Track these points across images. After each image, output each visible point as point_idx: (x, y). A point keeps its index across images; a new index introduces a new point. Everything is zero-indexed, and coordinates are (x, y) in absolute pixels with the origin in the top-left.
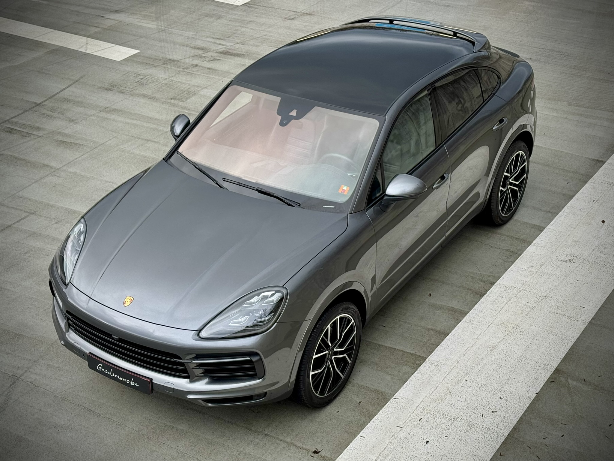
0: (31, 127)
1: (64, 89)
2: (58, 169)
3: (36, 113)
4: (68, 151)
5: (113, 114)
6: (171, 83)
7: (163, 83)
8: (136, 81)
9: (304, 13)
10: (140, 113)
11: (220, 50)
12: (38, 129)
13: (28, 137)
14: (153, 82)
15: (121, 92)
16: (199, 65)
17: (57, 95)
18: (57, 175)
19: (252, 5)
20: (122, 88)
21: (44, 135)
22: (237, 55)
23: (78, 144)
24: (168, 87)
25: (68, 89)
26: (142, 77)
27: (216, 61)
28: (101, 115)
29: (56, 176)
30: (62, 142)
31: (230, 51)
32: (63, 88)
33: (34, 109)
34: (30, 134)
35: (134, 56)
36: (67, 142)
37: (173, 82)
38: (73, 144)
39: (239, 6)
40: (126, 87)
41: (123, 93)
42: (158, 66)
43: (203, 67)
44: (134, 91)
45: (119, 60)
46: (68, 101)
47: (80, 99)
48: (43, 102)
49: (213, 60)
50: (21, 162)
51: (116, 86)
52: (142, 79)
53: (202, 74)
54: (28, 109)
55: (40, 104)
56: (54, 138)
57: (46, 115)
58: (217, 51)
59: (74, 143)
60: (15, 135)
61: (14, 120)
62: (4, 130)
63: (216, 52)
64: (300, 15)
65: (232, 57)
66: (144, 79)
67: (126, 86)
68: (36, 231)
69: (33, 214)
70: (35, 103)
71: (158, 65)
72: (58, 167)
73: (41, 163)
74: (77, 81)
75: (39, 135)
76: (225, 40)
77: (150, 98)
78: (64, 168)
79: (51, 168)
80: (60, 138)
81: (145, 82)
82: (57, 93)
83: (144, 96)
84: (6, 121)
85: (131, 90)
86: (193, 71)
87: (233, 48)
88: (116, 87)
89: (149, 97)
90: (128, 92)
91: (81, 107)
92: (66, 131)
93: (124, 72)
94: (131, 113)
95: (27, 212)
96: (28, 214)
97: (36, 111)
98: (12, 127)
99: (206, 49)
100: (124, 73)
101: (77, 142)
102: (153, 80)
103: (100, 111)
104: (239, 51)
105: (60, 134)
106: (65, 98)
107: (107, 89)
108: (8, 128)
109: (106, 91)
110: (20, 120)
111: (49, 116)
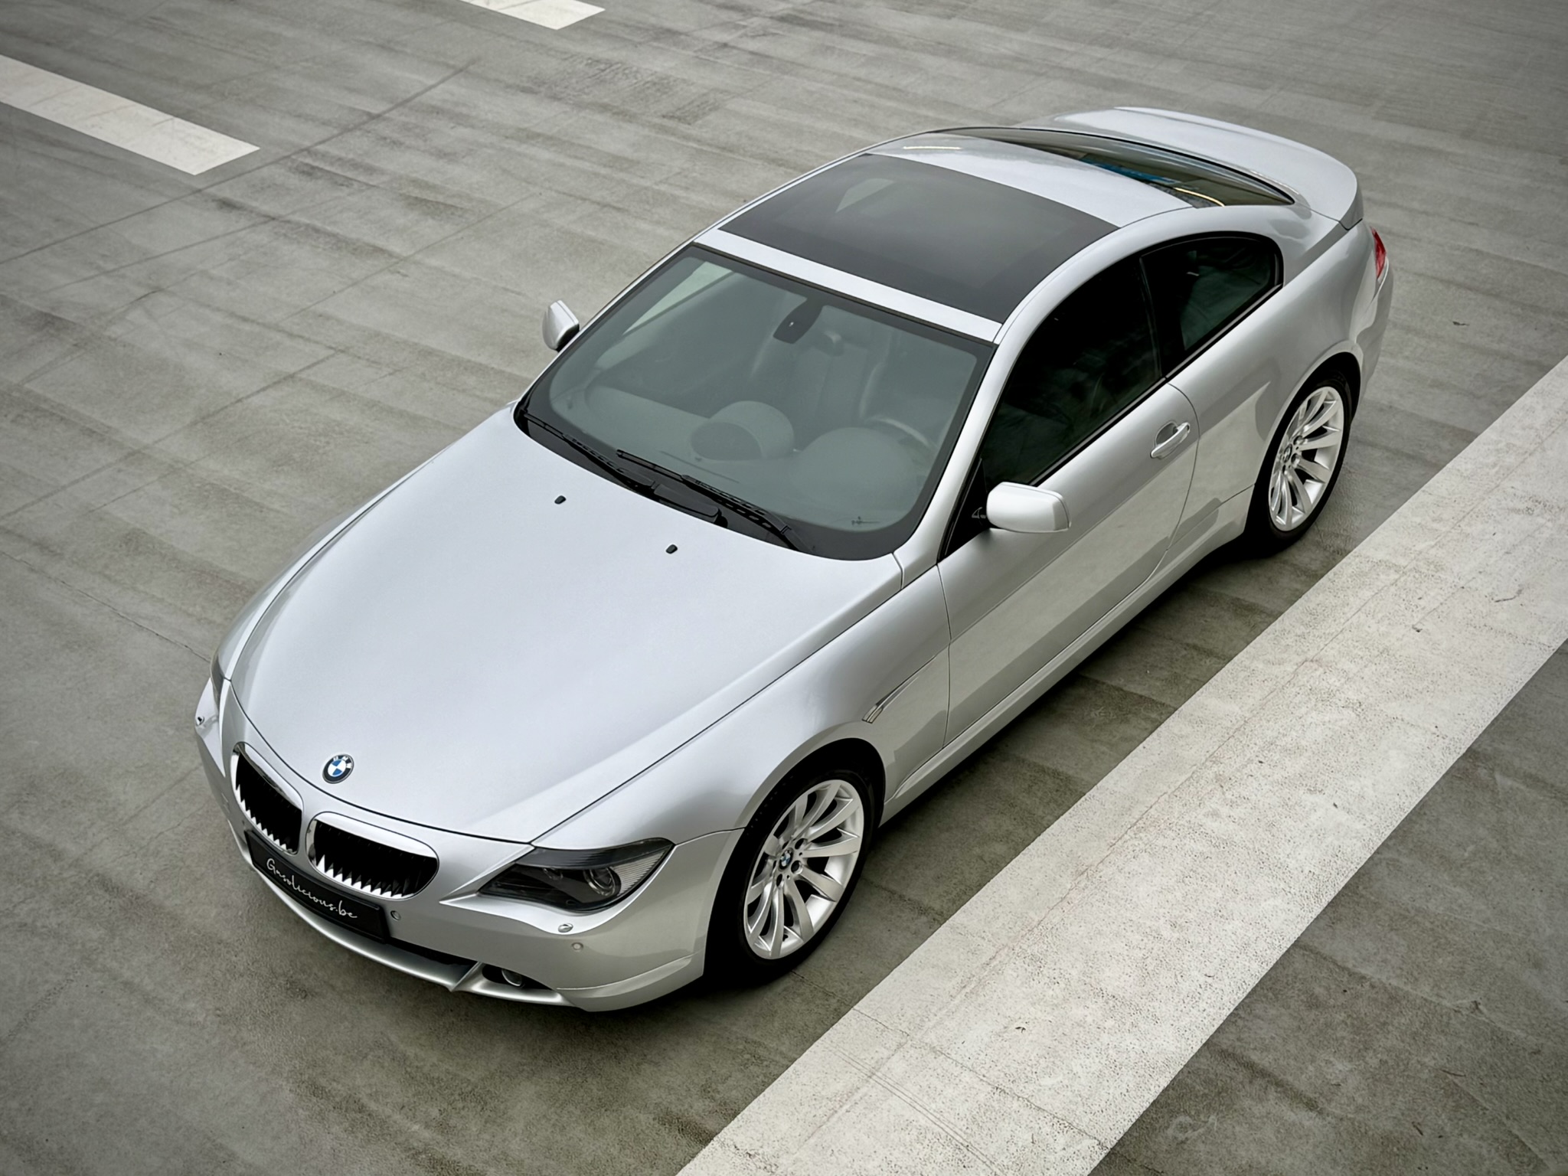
0: (355, 165)
1: (433, 86)
2: (405, 259)
3: (370, 135)
4: (430, 222)
5: (534, 145)
6: (666, 81)
7: (648, 82)
8: (591, 74)
10: (593, 146)
12: (370, 170)
13: (347, 186)
14: (627, 78)
15: (555, 98)
16: (732, 44)
17: (417, 99)
18: (402, 271)
20: (558, 88)
21: (383, 183)
23: (452, 206)
24: (658, 90)
25: (442, 86)
26: (602, 66)
28: (507, 146)
29: (399, 272)
30: (419, 201)
31: (802, 15)
32: (431, 82)
33: (365, 127)
34: (351, 179)
35: (591, 19)
36: (429, 201)
37: (672, 79)
38: (442, 207)
40: (566, 87)
41: (560, 99)
42: (640, 43)
43: (739, 49)
44: (585, 97)
45: (557, 27)
46: (438, 113)
47: (464, 110)
48: (385, 112)
50: (328, 240)
51: (544, 83)
52: (603, 71)
53: (736, 66)
54: (351, 126)
55: (378, 116)
56: (401, 192)
57: (388, 141)
59: (443, 204)
60: (320, 182)
61: (321, 148)
62: (297, 169)
66: (608, 71)
67: (567, 84)
68: (346, 389)
69: (342, 351)
70: (369, 114)
71: (642, 40)
72: (405, 255)
73: (368, 245)
74: (461, 70)
75: (371, 183)
77: (617, 114)
78: (418, 257)
79: (391, 255)
80: (416, 193)
81: (608, 77)
82: (418, 95)
83: (604, 108)
84: (302, 150)
85: (576, 94)
86: (717, 58)
87: (809, 9)
88: (546, 86)
89: (615, 110)
90: (570, 99)
91: (466, 127)
92: (430, 179)
93: (566, 53)
94: (572, 144)
95: (331, 348)
96: (332, 352)
97: (369, 132)
98: (316, 164)
100: (566, 56)
101: (450, 202)
102: (626, 75)
103: (507, 137)
105: (415, 182)
106: (433, 107)
107: (525, 90)
108: (307, 165)
109: (521, 94)
110: (333, 150)
111: (395, 143)
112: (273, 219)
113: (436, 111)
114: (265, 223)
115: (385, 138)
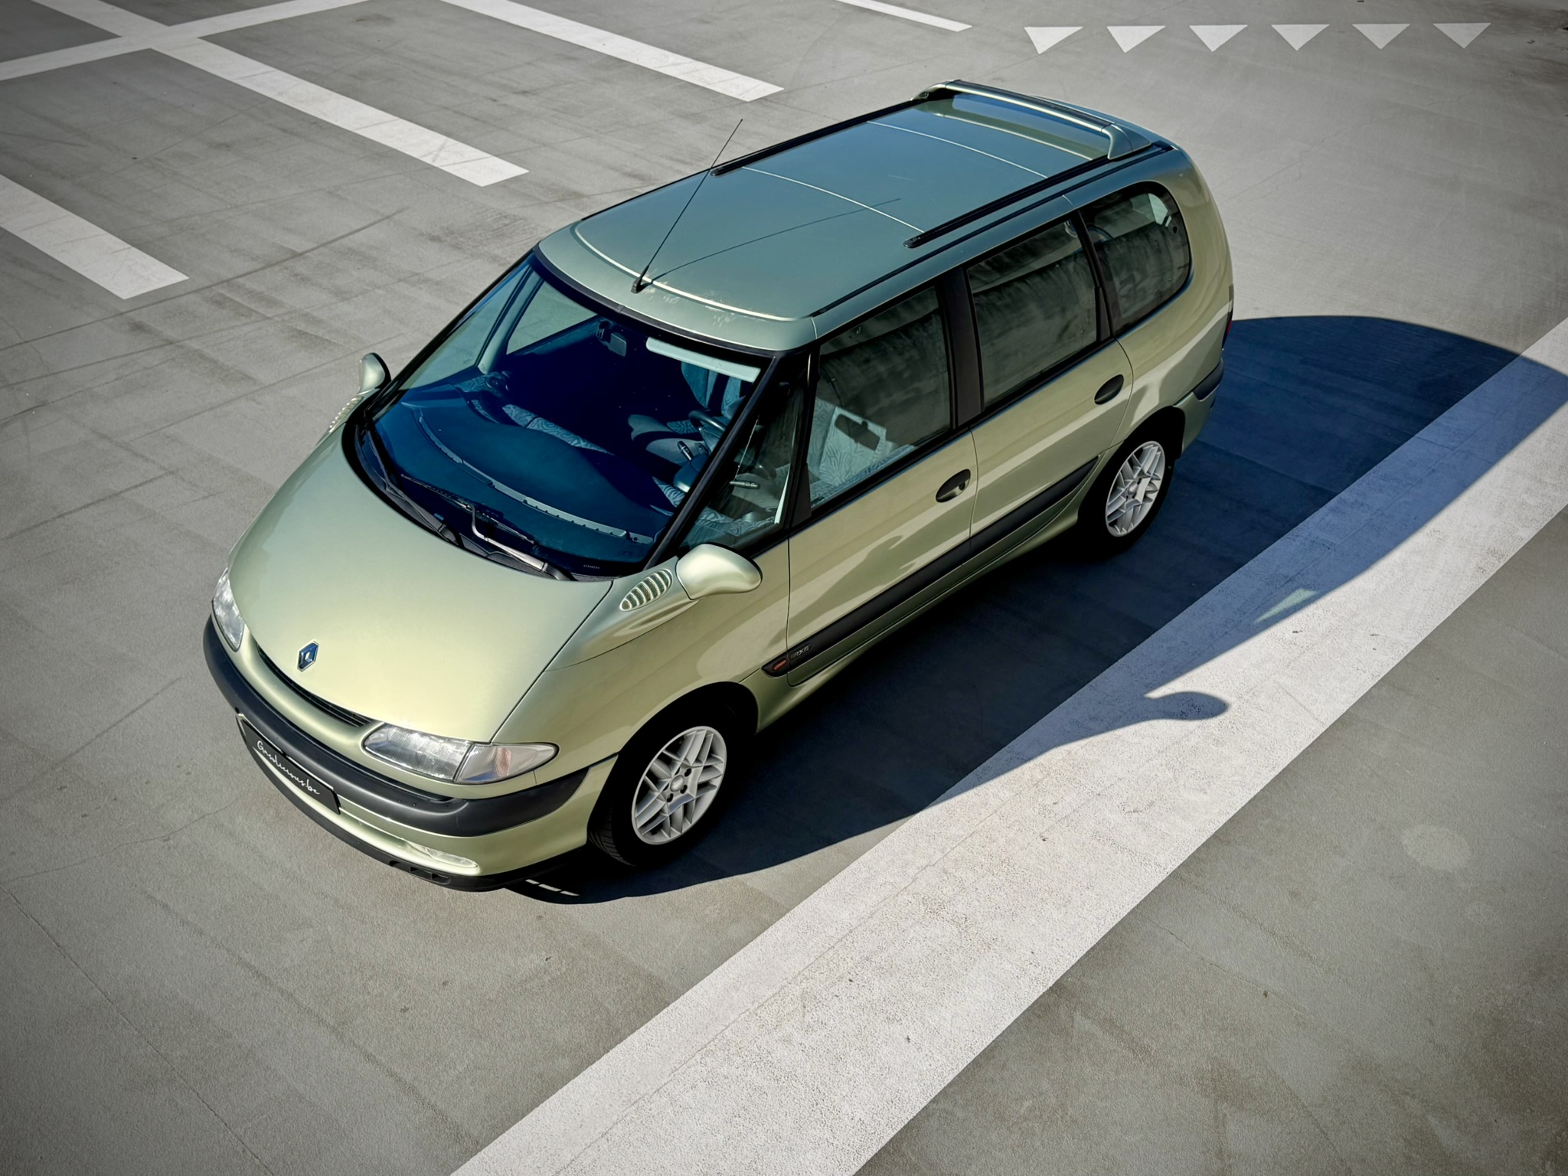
0: (261, 298)
2: (266, 387)
3: (285, 270)
4: (302, 353)
5: (421, 289)
8: (496, 227)
12: (271, 302)
13: (246, 316)
14: (524, 233)
15: (456, 247)
17: (339, 242)
18: (258, 398)
19: (771, 102)
20: (461, 239)
21: (277, 316)
23: (327, 340)
25: (366, 230)
26: (507, 222)
28: (398, 289)
29: (254, 400)
30: (302, 334)
32: (358, 227)
33: (285, 264)
34: (253, 311)
35: (516, 179)
36: (309, 335)
38: (318, 341)
39: (746, 102)
40: (469, 239)
41: (459, 248)
42: (547, 203)
44: (481, 248)
45: (483, 185)
46: (352, 255)
47: (374, 253)
48: (307, 251)
50: (208, 365)
51: (452, 233)
52: (506, 225)
54: (275, 262)
55: (301, 254)
56: (290, 325)
57: (299, 277)
59: (320, 338)
60: (226, 311)
61: (241, 280)
62: (212, 298)
66: (510, 226)
67: (471, 235)
68: (158, 510)
69: (172, 473)
70: (293, 251)
71: (549, 200)
72: (266, 384)
73: (240, 372)
74: (388, 218)
75: (268, 315)
78: (280, 386)
79: (255, 383)
80: (302, 326)
81: (508, 231)
82: (341, 237)
83: (494, 259)
84: (223, 282)
85: (475, 245)
88: (452, 236)
90: (468, 249)
91: (370, 269)
92: (320, 314)
93: (482, 207)
95: (162, 468)
96: (163, 472)
97: (287, 268)
98: (228, 295)
99: (649, 178)
103: (400, 280)
105: (306, 317)
106: (350, 249)
107: (434, 239)
108: (222, 295)
109: (430, 243)
110: (249, 284)
111: (304, 280)
112: (171, 343)
113: (351, 252)
114: (162, 346)
115: (297, 275)
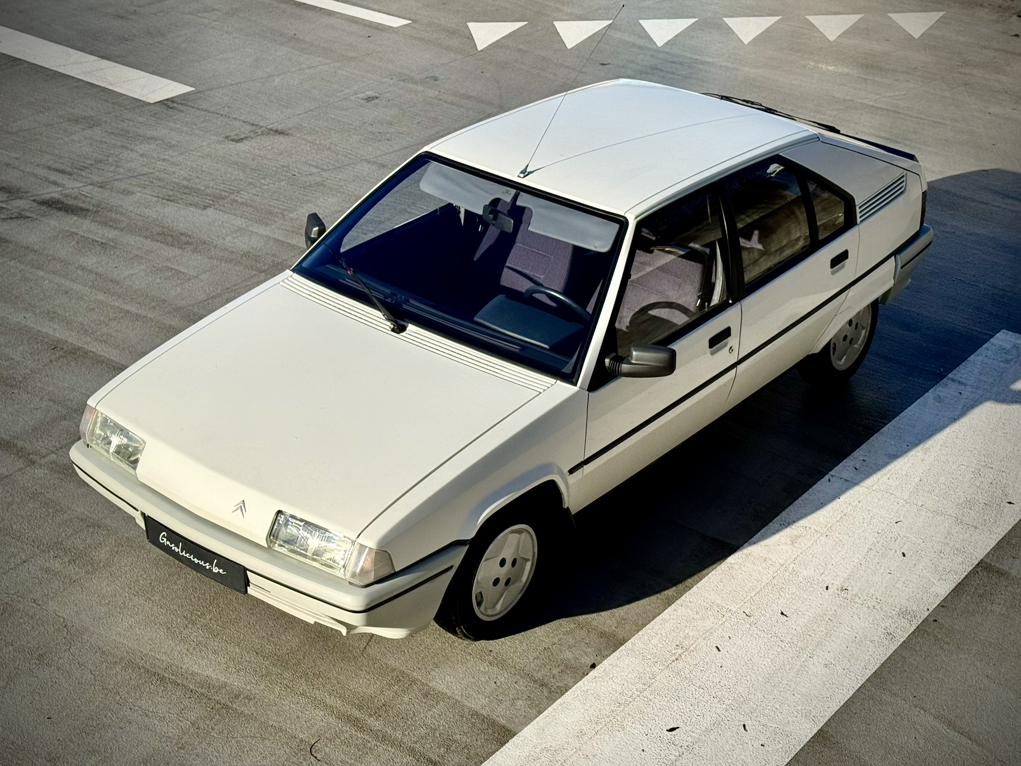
9: (271, 130)
11: (43, 197)
19: (178, 103)
22: (72, 211)
27: (19, 222)
39: (150, 104)
49: (17, 217)
58: (38, 198)
63: (34, 200)
64: (259, 133)
65: (60, 213)
76: (71, 175)
99: (18, 190)
104: (84, 202)
